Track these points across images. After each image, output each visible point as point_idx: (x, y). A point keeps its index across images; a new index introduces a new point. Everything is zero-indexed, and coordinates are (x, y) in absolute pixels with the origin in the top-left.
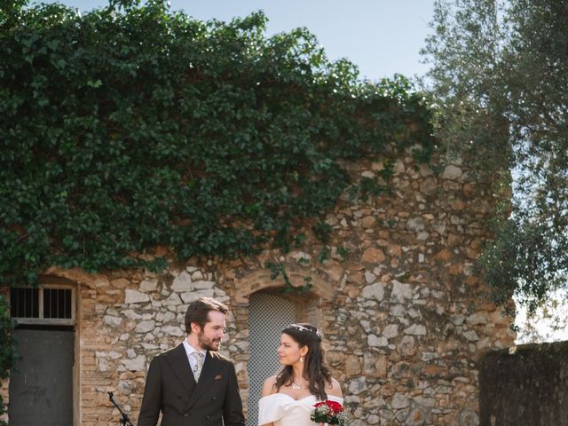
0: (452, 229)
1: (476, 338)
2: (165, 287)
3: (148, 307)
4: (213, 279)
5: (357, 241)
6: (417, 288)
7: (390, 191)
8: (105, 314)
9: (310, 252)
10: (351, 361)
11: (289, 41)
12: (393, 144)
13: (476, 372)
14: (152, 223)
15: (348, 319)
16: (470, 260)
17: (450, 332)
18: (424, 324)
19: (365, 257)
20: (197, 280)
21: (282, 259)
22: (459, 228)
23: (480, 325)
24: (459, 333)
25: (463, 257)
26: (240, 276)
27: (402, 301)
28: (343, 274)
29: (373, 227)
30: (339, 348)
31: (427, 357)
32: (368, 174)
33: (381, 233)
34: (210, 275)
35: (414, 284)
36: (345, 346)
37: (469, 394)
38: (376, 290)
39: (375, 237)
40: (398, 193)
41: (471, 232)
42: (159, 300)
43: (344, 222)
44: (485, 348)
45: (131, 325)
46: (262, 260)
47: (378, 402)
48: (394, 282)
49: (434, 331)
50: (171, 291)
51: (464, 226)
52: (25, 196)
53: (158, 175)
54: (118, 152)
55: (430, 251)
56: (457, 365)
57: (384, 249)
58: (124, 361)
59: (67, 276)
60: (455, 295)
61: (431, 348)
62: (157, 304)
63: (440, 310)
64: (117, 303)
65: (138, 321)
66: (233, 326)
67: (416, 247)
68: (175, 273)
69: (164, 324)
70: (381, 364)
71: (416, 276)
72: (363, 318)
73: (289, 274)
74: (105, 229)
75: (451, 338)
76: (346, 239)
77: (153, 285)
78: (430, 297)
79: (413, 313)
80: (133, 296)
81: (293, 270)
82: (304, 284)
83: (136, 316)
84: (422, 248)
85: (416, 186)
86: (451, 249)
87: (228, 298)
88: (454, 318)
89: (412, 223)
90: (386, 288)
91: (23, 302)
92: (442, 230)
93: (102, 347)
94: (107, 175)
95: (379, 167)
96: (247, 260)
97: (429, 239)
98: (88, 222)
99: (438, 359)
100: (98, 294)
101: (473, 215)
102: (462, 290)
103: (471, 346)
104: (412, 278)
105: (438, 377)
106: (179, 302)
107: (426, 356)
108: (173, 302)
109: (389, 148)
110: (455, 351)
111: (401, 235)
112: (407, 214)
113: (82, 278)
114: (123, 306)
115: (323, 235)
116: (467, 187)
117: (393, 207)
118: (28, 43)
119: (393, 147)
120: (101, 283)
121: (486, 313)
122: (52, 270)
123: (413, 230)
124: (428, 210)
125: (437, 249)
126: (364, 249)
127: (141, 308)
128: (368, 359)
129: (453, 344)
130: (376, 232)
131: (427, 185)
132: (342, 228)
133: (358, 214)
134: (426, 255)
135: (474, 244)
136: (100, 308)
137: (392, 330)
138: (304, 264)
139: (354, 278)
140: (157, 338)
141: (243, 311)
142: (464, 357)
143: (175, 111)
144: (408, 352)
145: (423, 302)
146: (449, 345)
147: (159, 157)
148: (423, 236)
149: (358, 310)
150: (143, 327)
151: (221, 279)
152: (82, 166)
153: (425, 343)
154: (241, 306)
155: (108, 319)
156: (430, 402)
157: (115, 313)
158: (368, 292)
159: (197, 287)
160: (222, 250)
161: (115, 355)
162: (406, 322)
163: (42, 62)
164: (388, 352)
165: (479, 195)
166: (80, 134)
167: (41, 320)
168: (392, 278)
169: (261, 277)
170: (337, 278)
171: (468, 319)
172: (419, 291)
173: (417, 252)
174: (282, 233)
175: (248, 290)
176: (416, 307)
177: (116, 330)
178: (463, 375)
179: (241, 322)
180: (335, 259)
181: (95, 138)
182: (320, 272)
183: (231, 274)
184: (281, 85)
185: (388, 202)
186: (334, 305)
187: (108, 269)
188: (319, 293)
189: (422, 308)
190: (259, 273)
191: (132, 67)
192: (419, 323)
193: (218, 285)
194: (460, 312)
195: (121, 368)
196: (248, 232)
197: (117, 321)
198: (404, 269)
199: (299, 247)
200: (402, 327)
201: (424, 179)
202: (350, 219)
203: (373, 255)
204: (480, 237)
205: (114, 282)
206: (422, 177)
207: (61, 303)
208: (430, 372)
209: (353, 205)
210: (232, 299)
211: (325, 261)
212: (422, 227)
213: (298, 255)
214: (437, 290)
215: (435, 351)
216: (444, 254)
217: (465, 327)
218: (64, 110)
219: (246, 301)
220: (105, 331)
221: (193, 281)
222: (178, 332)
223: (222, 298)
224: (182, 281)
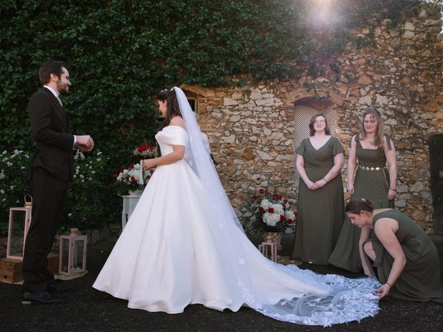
0: (410, 66)
1: (427, 127)
2: (246, 97)
3: (237, 108)
4: (274, 93)
5: (356, 73)
6: (391, 98)
8: (213, 111)
9: (329, 78)
12: (375, 19)
13: (427, 147)
15: (351, 116)
16: (421, 83)
17: (411, 124)
18: (396, 119)
19: (360, 81)
20: (264, 93)
21: (313, 82)
22: (414, 65)
23: (428, 119)
24: (416, 124)
25: (417, 81)
26: (289, 91)
27: (382, 106)
28: (348, 90)
29: (364, 64)
30: (347, 132)
31: (398, 137)
32: (360, 35)
33: (369, 68)
34: (272, 90)
35: (389, 96)
36: (350, 130)
37: (424, 159)
38: (367, 100)
39: (365, 70)
40: (378, 46)
41: (421, 68)
42: (243, 104)
43: (347, 62)
44: (432, 133)
45: (227, 117)
46: (301, 82)
48: (377, 95)
49: (401, 123)
50: (250, 99)
51: (417, 64)
52: (165, 42)
53: (241, 31)
54: (218, 18)
55: (398, 78)
56: (416, 142)
57: (371, 77)
58: (223, 138)
59: (191, 90)
60: (413, 102)
61: (400, 132)
62: (242, 106)
63: (405, 111)
64: (219, 105)
65: (231, 116)
66: (285, 118)
67: (388, 76)
68: (252, 89)
69: (246, 117)
71: (390, 92)
72: (360, 115)
73: (317, 89)
75: (412, 127)
76: (349, 71)
77: (240, 96)
78: (399, 103)
79: (389, 113)
80: (228, 101)
81: (319, 88)
82: (326, 95)
83: (229, 112)
84: (393, 76)
85: (388, 42)
86: (410, 77)
87: (282, 103)
88: (413, 116)
89: (387, 62)
90: (372, 99)
92: (404, 66)
93: (210, 130)
94: (212, 30)
95: (367, 31)
96: (293, 82)
97: (397, 71)
99: (404, 139)
100: (208, 100)
101: (422, 58)
102: (417, 100)
103: (424, 131)
104: (388, 93)
105: (405, 149)
106: (254, 105)
108: (251, 105)
109: (372, 21)
110: (414, 135)
111: (380, 69)
112: (384, 58)
113: (199, 91)
114: (223, 107)
116: (417, 43)
117: (375, 53)
119: (374, 21)
120: (210, 94)
121: (432, 113)
123: (387, 66)
124: (396, 55)
125: (401, 77)
126: (359, 77)
127: (233, 108)
129: (413, 130)
130: (366, 67)
131: (395, 41)
132: (346, 65)
133: (355, 57)
134: (395, 80)
135: (423, 74)
136: (209, 108)
138: (325, 85)
139: (354, 93)
140: (242, 125)
141: (291, 111)
142: (419, 138)
145: (395, 106)
146: (411, 131)
147: (242, 21)
148: (393, 69)
149: (357, 110)
150: (234, 119)
151: (278, 93)
152: (197, 24)
153: (396, 129)
154: (289, 108)
155: (214, 114)
156: (401, 163)
157: (218, 111)
158: (362, 101)
159: (265, 97)
161: (218, 135)
162: (385, 117)
165: (425, 46)
168: (376, 93)
169: (301, 92)
170: (344, 93)
171: (421, 116)
172: (392, 100)
173: (391, 78)
175: (294, 99)
176: (390, 109)
177: (218, 120)
178: (420, 148)
179: (290, 117)
180: (343, 82)
181: (204, 9)
182: (334, 89)
183: (284, 90)
185: (372, 51)
186: (343, 108)
187: (213, 85)
188: (334, 101)
189: (394, 110)
190: (300, 90)
192: (393, 118)
193: (276, 96)
194: (416, 112)
195: (221, 142)
196: (293, 67)
197: (219, 115)
198: (383, 88)
199: (322, 75)
201: (393, 38)
202: (351, 60)
203: (364, 80)
204: (427, 70)
205: (217, 94)
206: (391, 37)
208: (400, 146)
209: (353, 52)
210: (285, 103)
211: (337, 83)
212: (393, 64)
213: (321, 80)
214: (403, 99)
215: (402, 134)
216: (406, 80)
217: (420, 121)
219: (293, 105)
220: (212, 120)
221: (262, 94)
222: (254, 122)
223: (279, 103)
224: (256, 94)
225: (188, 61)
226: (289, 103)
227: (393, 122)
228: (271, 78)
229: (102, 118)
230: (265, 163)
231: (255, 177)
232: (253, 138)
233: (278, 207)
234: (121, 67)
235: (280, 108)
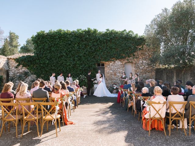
0: (152, 53)
5: (138, 56)
7: (143, 49)
10: (138, 70)
11: (130, 32)
13: (155, 71)
14: (112, 56)
15: (137, 65)
19: (140, 58)
24: (152, 66)
27: (144, 63)
32: (140, 47)
37: (154, 74)
38: (141, 62)
39: (141, 55)
44: (156, 68)
46: (126, 59)
47: (141, 75)
48: (143, 60)
49: (149, 66)
54: (108, 48)
56: (152, 70)
57: (142, 56)
59: (103, 62)
63: (150, 64)
64: (109, 65)
69: (114, 67)
70: (142, 71)
72: (139, 65)
73: (129, 60)
74: (107, 57)
77: (113, 63)
78: (149, 62)
79: (146, 64)
80: (111, 64)
82: (131, 61)
84: (147, 56)
85: (146, 48)
89: (146, 53)
91: (99, 65)
92: (150, 53)
93: (107, 70)
94: (107, 51)
95: (141, 46)
96: (124, 59)
98: (105, 56)
103: (154, 68)
104: (146, 60)
107: (148, 69)
108: (115, 64)
109: (143, 44)
111: (144, 55)
113: (105, 62)
115: (134, 55)
118: (97, 37)
120: (107, 63)
122: (101, 61)
124: (148, 51)
125: (149, 56)
127: (112, 65)
128: (140, 70)
129: (152, 68)
131: (148, 48)
133: (139, 52)
136: (107, 65)
137: (143, 66)
138: (131, 59)
139: (138, 60)
140: (114, 69)
143: (115, 42)
144: (145, 69)
147: (113, 48)
148: (147, 54)
150: (112, 67)
152: (104, 50)
156: (149, 75)
158: (140, 62)
160: (121, 58)
161: (109, 71)
163: (99, 39)
164: (143, 69)
166: (104, 46)
167: (101, 67)
169: (126, 61)
170: (136, 60)
174: (129, 56)
175: (125, 63)
177: (109, 68)
178: (153, 72)
179: (124, 66)
180: (135, 58)
182: (134, 60)
183: (122, 61)
184: (128, 38)
185: (143, 51)
186: (135, 64)
187: (108, 61)
188: (133, 62)
191: (109, 39)
193: (121, 62)
196: (124, 56)
199: (131, 57)
200: (144, 66)
202: (137, 53)
207: (103, 65)
208: (148, 71)
216: (150, 57)
218: (102, 44)
222: (116, 68)
223: (121, 64)
224: (117, 62)
225: (102, 58)
226: (123, 64)
227: (147, 66)
228: (120, 59)
229: (87, 69)
230: (119, 76)
231: (116, 79)
232: (116, 71)
233: (116, 86)
234: (90, 59)
235: (122, 65)
